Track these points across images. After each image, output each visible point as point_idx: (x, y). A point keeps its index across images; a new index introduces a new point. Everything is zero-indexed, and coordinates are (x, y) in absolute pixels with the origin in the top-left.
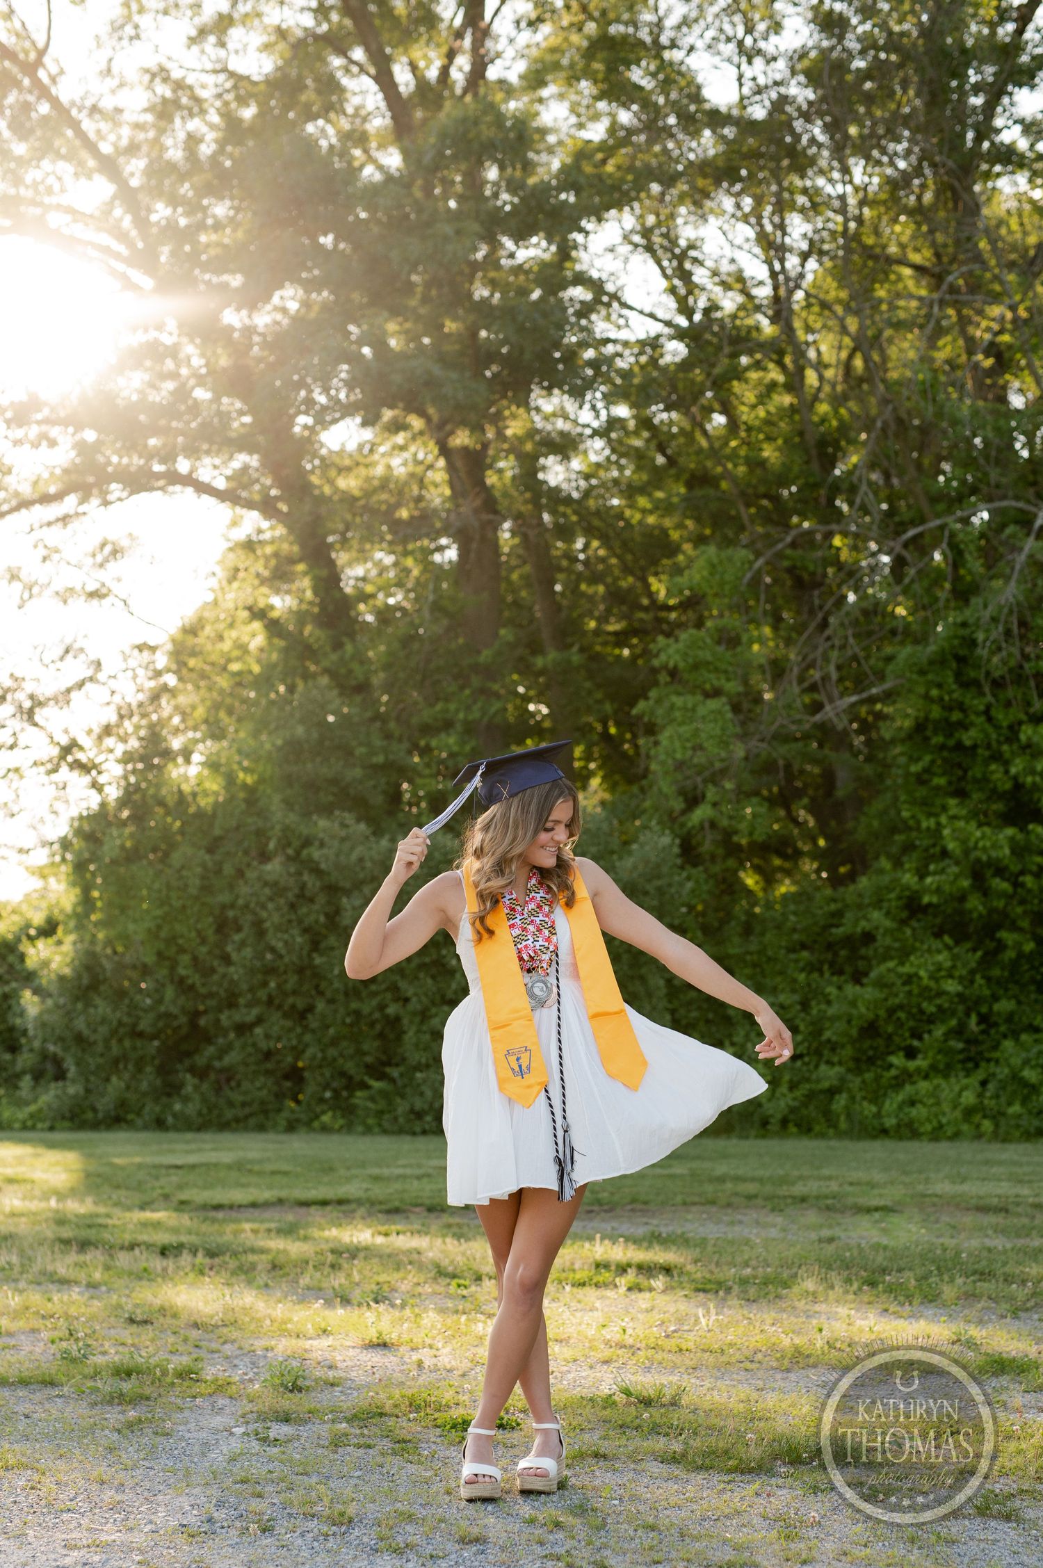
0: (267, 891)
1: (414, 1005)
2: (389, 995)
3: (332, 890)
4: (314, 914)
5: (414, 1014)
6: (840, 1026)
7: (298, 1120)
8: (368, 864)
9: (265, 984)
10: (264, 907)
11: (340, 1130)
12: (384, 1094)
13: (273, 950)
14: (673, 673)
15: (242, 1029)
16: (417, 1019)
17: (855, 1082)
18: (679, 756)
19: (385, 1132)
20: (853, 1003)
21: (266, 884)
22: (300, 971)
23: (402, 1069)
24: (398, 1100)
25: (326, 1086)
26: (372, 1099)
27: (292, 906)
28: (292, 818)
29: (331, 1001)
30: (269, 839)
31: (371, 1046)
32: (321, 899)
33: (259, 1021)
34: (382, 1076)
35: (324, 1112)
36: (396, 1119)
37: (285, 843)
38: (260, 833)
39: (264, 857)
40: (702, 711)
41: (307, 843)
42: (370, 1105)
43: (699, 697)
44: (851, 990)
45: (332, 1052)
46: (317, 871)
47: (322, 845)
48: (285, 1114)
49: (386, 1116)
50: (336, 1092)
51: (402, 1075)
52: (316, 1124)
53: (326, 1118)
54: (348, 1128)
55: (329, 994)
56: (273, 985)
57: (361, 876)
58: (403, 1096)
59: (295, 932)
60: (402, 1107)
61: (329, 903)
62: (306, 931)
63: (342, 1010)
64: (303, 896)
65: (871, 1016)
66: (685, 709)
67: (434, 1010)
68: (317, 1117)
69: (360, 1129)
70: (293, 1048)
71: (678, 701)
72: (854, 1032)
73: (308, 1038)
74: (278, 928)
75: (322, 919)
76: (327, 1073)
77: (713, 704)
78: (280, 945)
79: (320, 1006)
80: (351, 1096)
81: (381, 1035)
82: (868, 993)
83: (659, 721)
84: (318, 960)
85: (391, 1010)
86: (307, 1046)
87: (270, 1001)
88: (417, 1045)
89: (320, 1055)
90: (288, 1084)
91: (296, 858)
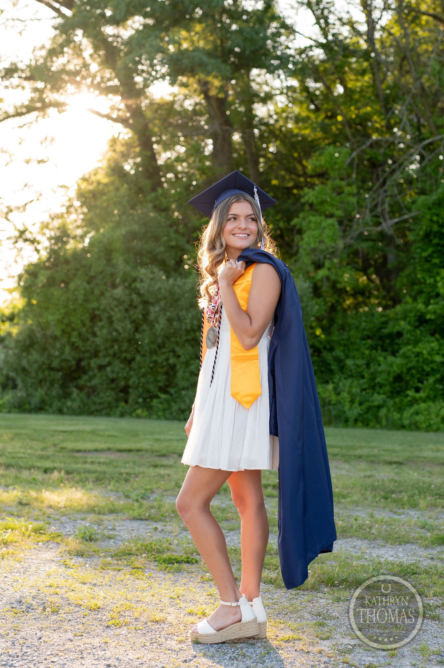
0: (115, 303)
1: (183, 359)
2: (171, 354)
3: (146, 303)
4: (137, 314)
5: (182, 363)
6: (384, 376)
7: (126, 412)
8: (163, 291)
9: (112, 347)
10: (113, 310)
11: (145, 418)
12: (166, 401)
13: (116, 331)
14: (311, 205)
15: (101, 368)
16: (184, 366)
17: (390, 403)
18: (312, 246)
19: (167, 419)
20: (391, 365)
21: (114, 299)
22: (129, 341)
23: (175, 389)
24: (173, 404)
25: (140, 396)
26: (161, 403)
27: (127, 310)
28: (128, 268)
29: (143, 356)
30: (116, 278)
31: (162, 378)
32: (140, 307)
33: (109, 364)
34: (167, 392)
35: (138, 408)
36: (171, 413)
37: (124, 280)
38: (112, 275)
39: (114, 286)
40: (324, 224)
41: (134, 280)
42: (160, 406)
43: (323, 218)
44: (390, 359)
45: (143, 380)
46: (139, 294)
47: (142, 281)
48: (120, 409)
49: (168, 412)
50: (145, 399)
51: (176, 392)
52: (134, 414)
53: (139, 411)
54: (149, 416)
55: (142, 352)
56: (116, 347)
57: (160, 296)
58: (175, 402)
59: (127, 322)
60: (175, 407)
61: (144, 309)
62: (133, 322)
63: (148, 360)
64: (133, 305)
65: (399, 372)
66: (316, 223)
67: (192, 362)
68: (135, 410)
69: (155, 417)
70: (125, 378)
71: (313, 219)
72: (391, 379)
73: (132, 373)
74: (120, 320)
75: (140, 316)
76: (140, 390)
77: (330, 221)
78: (120, 328)
79: (138, 358)
80: (151, 401)
81: (167, 373)
82: (398, 361)
83: (304, 228)
84: (138, 336)
85: (171, 361)
86: (131, 377)
87: (114, 355)
88: (183, 379)
89: (137, 381)
90: (121, 395)
91: (129, 287)
